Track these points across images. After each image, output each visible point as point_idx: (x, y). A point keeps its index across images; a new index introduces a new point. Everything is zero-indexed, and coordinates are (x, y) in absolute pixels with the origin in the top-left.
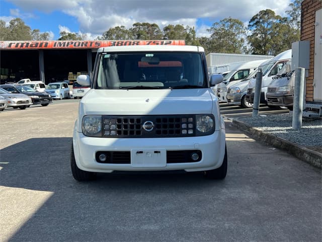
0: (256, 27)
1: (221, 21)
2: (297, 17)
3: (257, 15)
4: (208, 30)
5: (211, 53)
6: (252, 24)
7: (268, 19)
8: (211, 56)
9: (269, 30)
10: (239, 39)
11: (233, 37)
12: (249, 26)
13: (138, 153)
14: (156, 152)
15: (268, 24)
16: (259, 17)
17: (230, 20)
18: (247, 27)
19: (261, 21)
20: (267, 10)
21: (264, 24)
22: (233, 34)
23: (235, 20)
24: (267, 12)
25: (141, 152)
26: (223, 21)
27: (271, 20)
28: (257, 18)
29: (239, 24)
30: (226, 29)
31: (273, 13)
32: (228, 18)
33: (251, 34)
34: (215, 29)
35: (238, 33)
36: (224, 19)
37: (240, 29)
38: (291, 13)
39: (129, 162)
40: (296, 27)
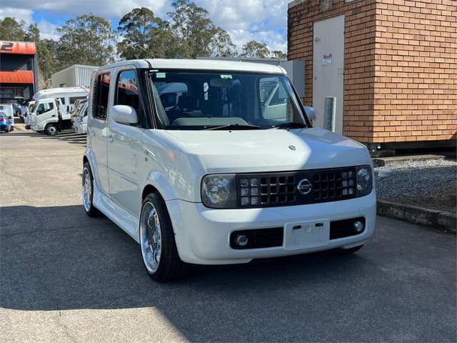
0: (127, 31)
1: (78, 19)
2: (182, 21)
3: (130, 14)
4: (59, 30)
5: (76, 65)
6: (123, 26)
7: (145, 20)
8: (77, 70)
9: (147, 36)
10: (106, 47)
11: (96, 43)
12: (119, 28)
13: (294, 228)
14: (317, 225)
15: (146, 28)
16: (132, 18)
17: (92, 17)
18: (117, 30)
19: (135, 22)
20: (143, 8)
21: (139, 27)
22: (97, 38)
23: (99, 18)
24: (143, 12)
25: (299, 227)
26: (82, 18)
27: (149, 23)
28: (129, 18)
29: (105, 25)
30: (87, 30)
31: (151, 13)
32: (88, 14)
33: (121, 41)
34: (70, 30)
35: (105, 38)
36: (82, 15)
37: (106, 32)
38: (174, 16)
39: (280, 244)
40: (181, 35)
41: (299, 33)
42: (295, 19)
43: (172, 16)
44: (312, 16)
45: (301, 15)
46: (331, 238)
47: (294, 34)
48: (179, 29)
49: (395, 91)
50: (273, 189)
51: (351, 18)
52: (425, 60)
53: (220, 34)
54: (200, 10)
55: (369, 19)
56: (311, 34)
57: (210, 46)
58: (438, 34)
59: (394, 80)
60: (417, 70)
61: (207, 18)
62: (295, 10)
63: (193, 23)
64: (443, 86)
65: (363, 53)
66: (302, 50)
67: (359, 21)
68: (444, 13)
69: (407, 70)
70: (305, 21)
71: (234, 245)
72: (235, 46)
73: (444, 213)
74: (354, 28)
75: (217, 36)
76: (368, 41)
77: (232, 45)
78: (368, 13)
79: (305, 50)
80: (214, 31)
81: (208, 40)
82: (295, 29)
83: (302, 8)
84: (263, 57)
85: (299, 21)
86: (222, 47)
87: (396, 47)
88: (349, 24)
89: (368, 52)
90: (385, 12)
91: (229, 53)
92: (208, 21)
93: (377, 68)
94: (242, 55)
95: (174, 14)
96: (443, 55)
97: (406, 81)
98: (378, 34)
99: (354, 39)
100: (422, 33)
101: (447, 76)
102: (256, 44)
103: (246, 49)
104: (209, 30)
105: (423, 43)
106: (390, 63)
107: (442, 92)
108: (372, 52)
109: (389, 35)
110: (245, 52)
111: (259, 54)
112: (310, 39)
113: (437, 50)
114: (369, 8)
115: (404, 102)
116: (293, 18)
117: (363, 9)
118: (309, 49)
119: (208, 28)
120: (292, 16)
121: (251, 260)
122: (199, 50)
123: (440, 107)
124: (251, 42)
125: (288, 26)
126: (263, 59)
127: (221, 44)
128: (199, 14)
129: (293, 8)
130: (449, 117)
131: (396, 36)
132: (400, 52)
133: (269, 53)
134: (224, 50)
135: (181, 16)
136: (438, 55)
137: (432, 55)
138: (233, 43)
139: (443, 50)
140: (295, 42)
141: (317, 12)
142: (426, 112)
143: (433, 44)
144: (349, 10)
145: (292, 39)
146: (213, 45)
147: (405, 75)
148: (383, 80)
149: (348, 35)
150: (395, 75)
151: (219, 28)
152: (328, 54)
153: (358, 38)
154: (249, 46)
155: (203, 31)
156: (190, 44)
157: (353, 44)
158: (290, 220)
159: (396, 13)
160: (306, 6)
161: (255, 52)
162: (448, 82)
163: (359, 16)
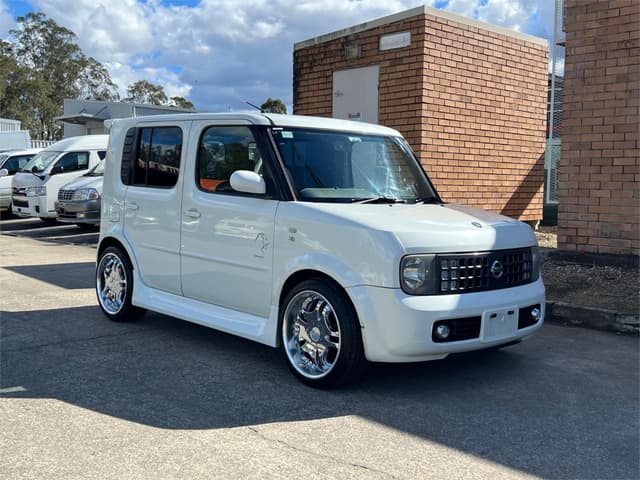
2: (33, 45)
13: (491, 317)
14: (509, 313)
25: (495, 315)
38: (21, 36)
39: (476, 335)
40: (32, 65)
41: (311, 82)
42: (306, 65)
43: (17, 36)
44: (331, 64)
45: (315, 61)
46: (519, 328)
47: (302, 83)
48: (29, 55)
49: (441, 162)
50: (470, 272)
51: (388, 70)
52: (470, 126)
53: (93, 67)
54: (63, 30)
55: (414, 73)
56: (329, 86)
57: (77, 83)
58: (484, 96)
59: (441, 149)
60: (463, 138)
61: (74, 42)
62: (305, 53)
63: (51, 48)
64: (488, 158)
65: (404, 115)
66: (316, 105)
67: (400, 75)
68: (490, 72)
69: (453, 137)
70: (320, 68)
71: (436, 338)
72: (115, 86)
73: (560, 303)
74: (393, 83)
75: (88, 70)
76: (412, 100)
77: (111, 84)
78: (413, 66)
79: (321, 105)
80: (83, 63)
81: (74, 75)
82: (306, 77)
83: (316, 51)
84: (159, 104)
85: (311, 68)
86: (96, 86)
87: (443, 109)
88: (385, 77)
89: (412, 114)
90: (432, 66)
91: (106, 95)
92: (75, 48)
93: (423, 134)
94: (127, 99)
95: (21, 33)
96: (488, 122)
97: (452, 150)
98: (425, 93)
99: (392, 96)
100: (469, 93)
101: (492, 147)
102: (147, 86)
103: (133, 92)
104: (75, 61)
105: (470, 106)
106: (437, 128)
107: (486, 165)
108: (418, 114)
109: (436, 95)
110: (132, 96)
111: (152, 99)
112: (327, 92)
113: (483, 115)
114: (413, 59)
115: (451, 176)
116: (302, 63)
117: (405, 61)
118: (327, 104)
119: (74, 58)
120: (300, 60)
121: (445, 355)
122: (60, 88)
123: (486, 183)
124: (140, 83)
125: (295, 74)
126: (157, 107)
127: (94, 82)
128: (61, 36)
129: (301, 50)
130: (494, 195)
131: (444, 96)
132: (447, 116)
133: (167, 99)
134: (100, 90)
135: (33, 37)
136: (483, 121)
137: (478, 120)
138: (113, 82)
139: (488, 115)
140: (304, 95)
141: (338, 59)
142: (471, 189)
143: (479, 108)
144: (385, 60)
145: (301, 89)
146: (82, 83)
147: (451, 143)
148: (430, 148)
149: (384, 91)
150: (440, 143)
151: (91, 59)
152: (355, 112)
153: (399, 95)
154: (138, 88)
155: (67, 60)
156: (46, 78)
157: (392, 103)
158: (488, 308)
159: (444, 69)
160: (322, 50)
161: (146, 97)
162: (493, 153)
163: (399, 68)
